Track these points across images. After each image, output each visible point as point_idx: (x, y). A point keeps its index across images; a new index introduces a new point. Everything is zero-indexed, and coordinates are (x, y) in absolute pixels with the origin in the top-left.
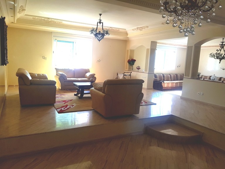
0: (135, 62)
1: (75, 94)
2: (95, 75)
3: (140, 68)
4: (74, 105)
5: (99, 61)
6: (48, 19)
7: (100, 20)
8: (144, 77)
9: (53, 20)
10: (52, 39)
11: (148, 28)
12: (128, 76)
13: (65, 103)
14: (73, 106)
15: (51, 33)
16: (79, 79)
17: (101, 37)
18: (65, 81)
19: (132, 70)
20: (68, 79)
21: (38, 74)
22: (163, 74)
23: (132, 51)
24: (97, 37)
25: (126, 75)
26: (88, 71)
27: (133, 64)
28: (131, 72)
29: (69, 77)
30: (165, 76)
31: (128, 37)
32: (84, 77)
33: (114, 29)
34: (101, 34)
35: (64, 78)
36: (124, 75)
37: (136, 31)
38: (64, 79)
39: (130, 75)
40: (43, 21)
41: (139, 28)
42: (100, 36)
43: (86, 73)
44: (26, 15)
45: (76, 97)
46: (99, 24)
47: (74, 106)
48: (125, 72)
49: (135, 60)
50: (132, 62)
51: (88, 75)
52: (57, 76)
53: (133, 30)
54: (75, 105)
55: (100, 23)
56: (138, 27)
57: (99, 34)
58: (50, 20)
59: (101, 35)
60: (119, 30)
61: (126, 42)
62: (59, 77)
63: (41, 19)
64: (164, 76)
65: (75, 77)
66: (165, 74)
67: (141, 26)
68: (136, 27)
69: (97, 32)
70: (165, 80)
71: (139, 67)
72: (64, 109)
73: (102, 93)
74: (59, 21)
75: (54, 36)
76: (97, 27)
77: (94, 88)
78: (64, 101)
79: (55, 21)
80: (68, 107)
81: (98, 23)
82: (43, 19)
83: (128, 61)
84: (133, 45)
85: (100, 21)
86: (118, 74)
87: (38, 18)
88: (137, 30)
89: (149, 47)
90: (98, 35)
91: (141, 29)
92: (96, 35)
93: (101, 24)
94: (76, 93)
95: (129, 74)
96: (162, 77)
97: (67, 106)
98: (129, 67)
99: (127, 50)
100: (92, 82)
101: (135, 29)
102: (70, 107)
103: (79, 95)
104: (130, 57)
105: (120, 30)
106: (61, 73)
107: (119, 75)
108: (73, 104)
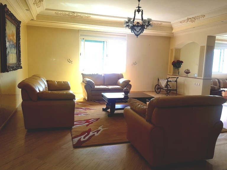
0: (182, 64)
1: (103, 109)
2: (129, 81)
3: (189, 72)
4: (100, 130)
5: (135, 64)
6: (73, 14)
7: (139, 7)
8: (196, 84)
9: (79, 14)
10: (79, 39)
11: (204, 18)
12: (173, 82)
13: (87, 125)
14: (98, 131)
15: (78, 31)
16: (110, 87)
17: (140, 30)
18: (92, 90)
19: (178, 74)
20: (96, 87)
21: (58, 82)
22: (218, 80)
23: (178, 51)
24: (135, 31)
25: (170, 81)
26: (121, 76)
27: (180, 67)
28: (178, 78)
29: (98, 84)
30: (221, 81)
31: (173, 33)
32: (116, 84)
33: (155, 23)
34: (140, 26)
35: (91, 86)
36: (168, 81)
37: (185, 23)
38: (91, 88)
39: (176, 81)
40: (68, 17)
41: (191, 19)
42: (138, 29)
43: (119, 78)
44: (46, 9)
45: (104, 113)
46: (137, 13)
47: (100, 132)
48: (169, 78)
49: (182, 62)
50: (177, 64)
51: (121, 81)
52: (84, 83)
53: (181, 22)
54: (102, 130)
55: (139, 11)
56: (189, 17)
57: (138, 26)
58: (75, 15)
59: (140, 28)
60: (161, 24)
61: (169, 39)
62: (85, 84)
63: (66, 14)
64: (219, 82)
65: (105, 84)
66: (221, 79)
67: (193, 16)
68: (186, 18)
69: (135, 24)
70: (221, 87)
71: (188, 70)
72: (84, 138)
73: (147, 121)
74: (87, 15)
75: (81, 35)
76: (134, 17)
77: (131, 108)
78: (87, 121)
79: (82, 16)
80: (91, 134)
81: (135, 12)
82: (67, 13)
83: (172, 63)
84: (179, 43)
85: (139, 9)
86: (159, 80)
87: (61, 12)
88: (187, 22)
89: (205, 44)
90: (136, 28)
91: (193, 20)
92: (133, 28)
93: (140, 13)
94: (105, 107)
95: (175, 79)
96: (218, 83)
97: (89, 131)
98: (174, 70)
99: (171, 49)
100: (127, 93)
101: (184, 21)
102: (94, 135)
103: (109, 110)
104: (175, 58)
105: (163, 23)
106: (88, 79)
107: (161, 81)
108: (99, 128)
